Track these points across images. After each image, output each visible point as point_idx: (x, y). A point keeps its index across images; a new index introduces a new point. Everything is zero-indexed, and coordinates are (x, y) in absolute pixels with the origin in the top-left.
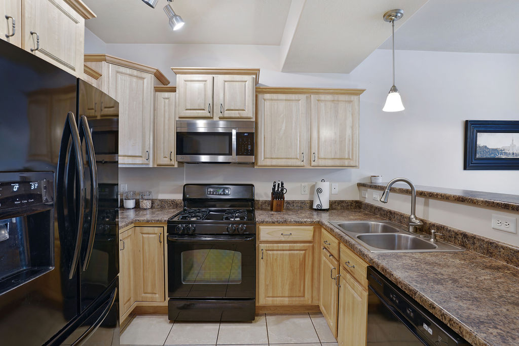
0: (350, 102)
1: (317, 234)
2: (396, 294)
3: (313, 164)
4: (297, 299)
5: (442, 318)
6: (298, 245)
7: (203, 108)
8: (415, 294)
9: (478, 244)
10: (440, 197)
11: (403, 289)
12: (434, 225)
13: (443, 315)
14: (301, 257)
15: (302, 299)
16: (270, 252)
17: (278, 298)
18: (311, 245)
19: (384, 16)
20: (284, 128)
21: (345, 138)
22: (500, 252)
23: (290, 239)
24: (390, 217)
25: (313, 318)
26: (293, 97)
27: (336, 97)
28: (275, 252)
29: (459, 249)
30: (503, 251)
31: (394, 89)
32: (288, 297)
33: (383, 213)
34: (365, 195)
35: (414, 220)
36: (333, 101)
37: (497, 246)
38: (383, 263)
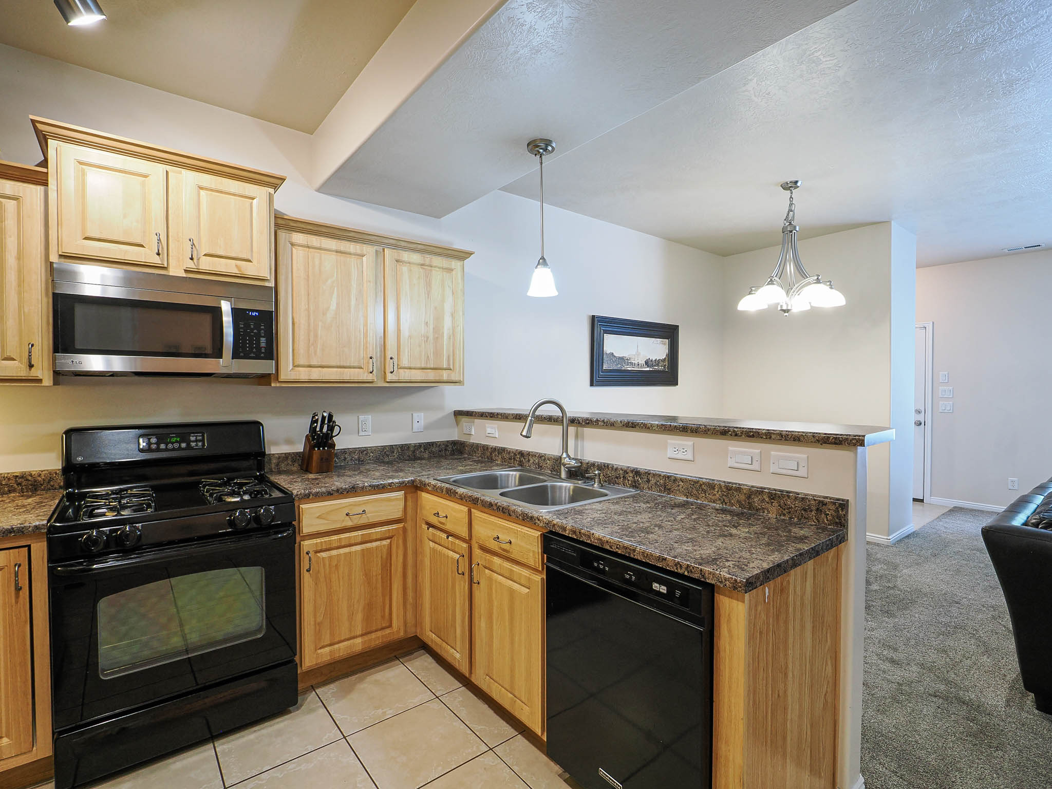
0: (450, 270)
1: (409, 503)
2: (603, 559)
3: (390, 377)
4: (379, 634)
5: (677, 569)
6: (378, 529)
7: (138, 241)
8: (634, 551)
9: (653, 481)
10: (602, 424)
11: (614, 549)
12: (593, 465)
13: (677, 564)
14: (385, 550)
15: (388, 631)
16: (324, 555)
17: (341, 645)
18: (401, 525)
19: (528, 145)
20: (333, 306)
21: (443, 333)
22: (679, 486)
23: (363, 520)
24: (520, 461)
25: (406, 661)
26: (352, 247)
27: (428, 259)
28: (334, 552)
29: (632, 492)
30: (682, 484)
31: (543, 261)
32: (362, 635)
33: (506, 456)
34: (470, 430)
35: (567, 461)
36: (422, 265)
37: (675, 480)
38: (568, 524)
